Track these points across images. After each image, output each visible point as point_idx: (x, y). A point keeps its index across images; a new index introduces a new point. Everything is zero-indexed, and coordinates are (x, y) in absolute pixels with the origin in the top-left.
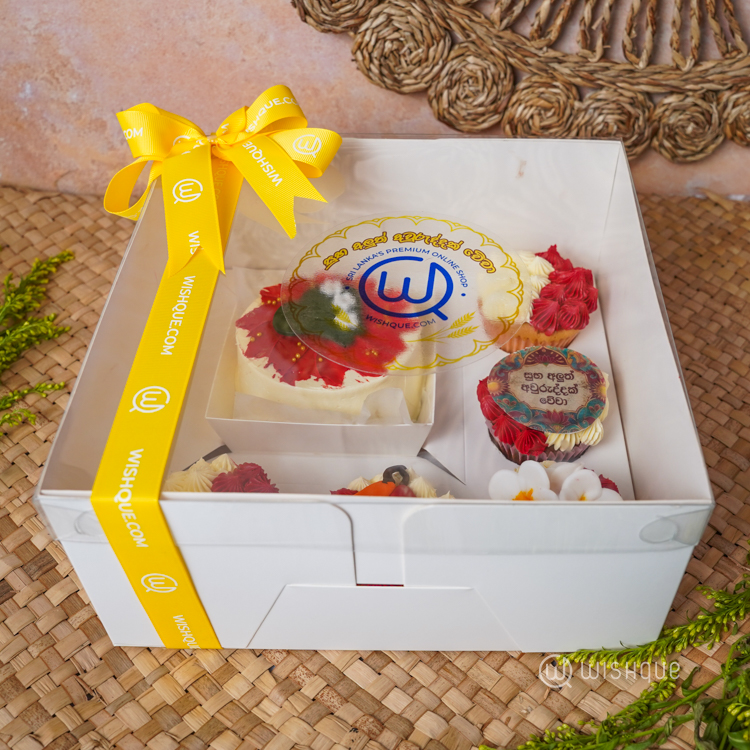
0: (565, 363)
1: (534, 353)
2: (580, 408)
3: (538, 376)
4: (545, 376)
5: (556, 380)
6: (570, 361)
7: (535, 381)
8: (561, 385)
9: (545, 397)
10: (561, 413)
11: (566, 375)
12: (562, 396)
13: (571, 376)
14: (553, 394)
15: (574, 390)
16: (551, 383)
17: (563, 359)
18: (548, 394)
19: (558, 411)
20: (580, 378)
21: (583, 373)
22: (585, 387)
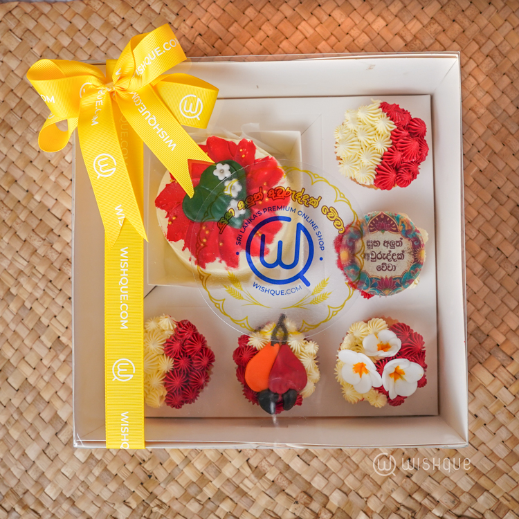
0: (397, 231)
1: (375, 220)
2: (404, 273)
3: (376, 243)
4: (382, 243)
5: (389, 247)
6: (400, 228)
7: (375, 249)
8: (393, 251)
9: (381, 264)
10: (391, 278)
11: (397, 242)
12: (393, 263)
13: (400, 243)
14: (386, 261)
15: (401, 256)
16: (385, 250)
17: (396, 227)
18: (382, 261)
19: (388, 277)
20: (407, 244)
21: (409, 240)
22: (410, 253)
